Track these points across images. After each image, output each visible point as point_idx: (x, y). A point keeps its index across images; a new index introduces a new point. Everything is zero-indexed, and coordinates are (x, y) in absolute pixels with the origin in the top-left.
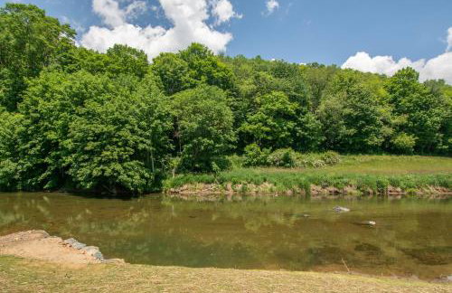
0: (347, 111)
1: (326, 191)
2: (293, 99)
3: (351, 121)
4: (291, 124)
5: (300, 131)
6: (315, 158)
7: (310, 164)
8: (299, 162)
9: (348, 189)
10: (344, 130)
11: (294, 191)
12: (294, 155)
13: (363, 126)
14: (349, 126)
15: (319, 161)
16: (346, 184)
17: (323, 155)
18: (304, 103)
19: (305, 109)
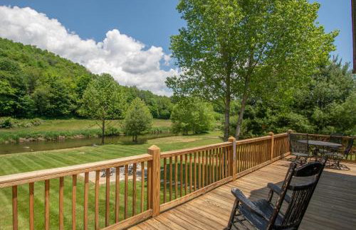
0: (51, 95)
1: (28, 140)
2: (14, 86)
3: (53, 100)
4: (12, 102)
5: (19, 105)
6: (27, 122)
7: (23, 126)
8: (16, 125)
9: (40, 139)
10: (49, 106)
11: (10, 141)
12: (12, 120)
13: (60, 104)
14: (52, 103)
15: (29, 124)
16: (39, 136)
17: (32, 120)
18: (23, 88)
19: (23, 92)
